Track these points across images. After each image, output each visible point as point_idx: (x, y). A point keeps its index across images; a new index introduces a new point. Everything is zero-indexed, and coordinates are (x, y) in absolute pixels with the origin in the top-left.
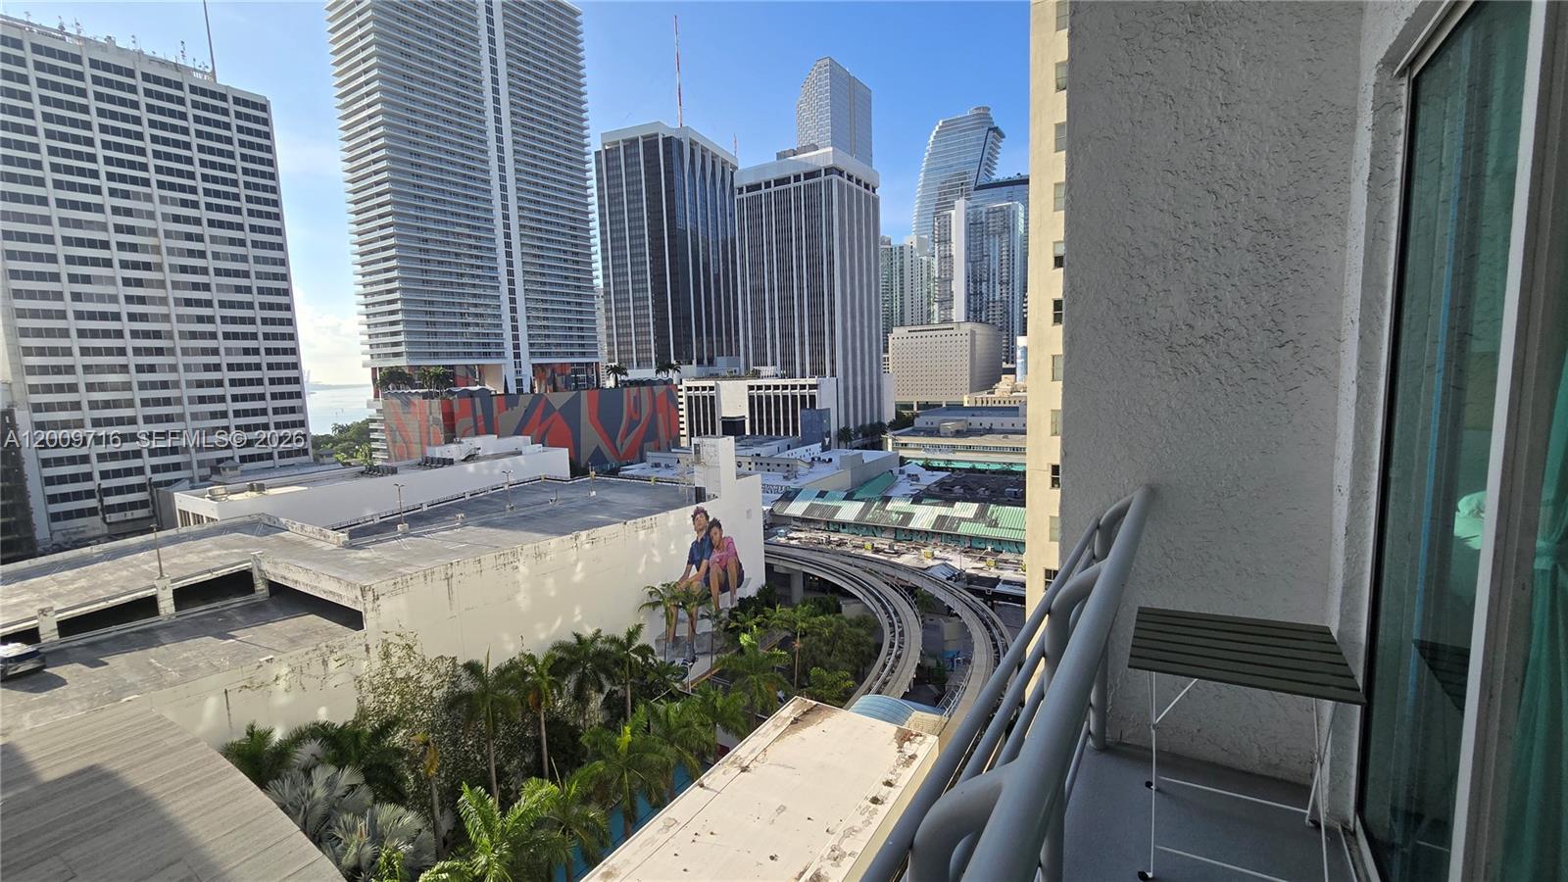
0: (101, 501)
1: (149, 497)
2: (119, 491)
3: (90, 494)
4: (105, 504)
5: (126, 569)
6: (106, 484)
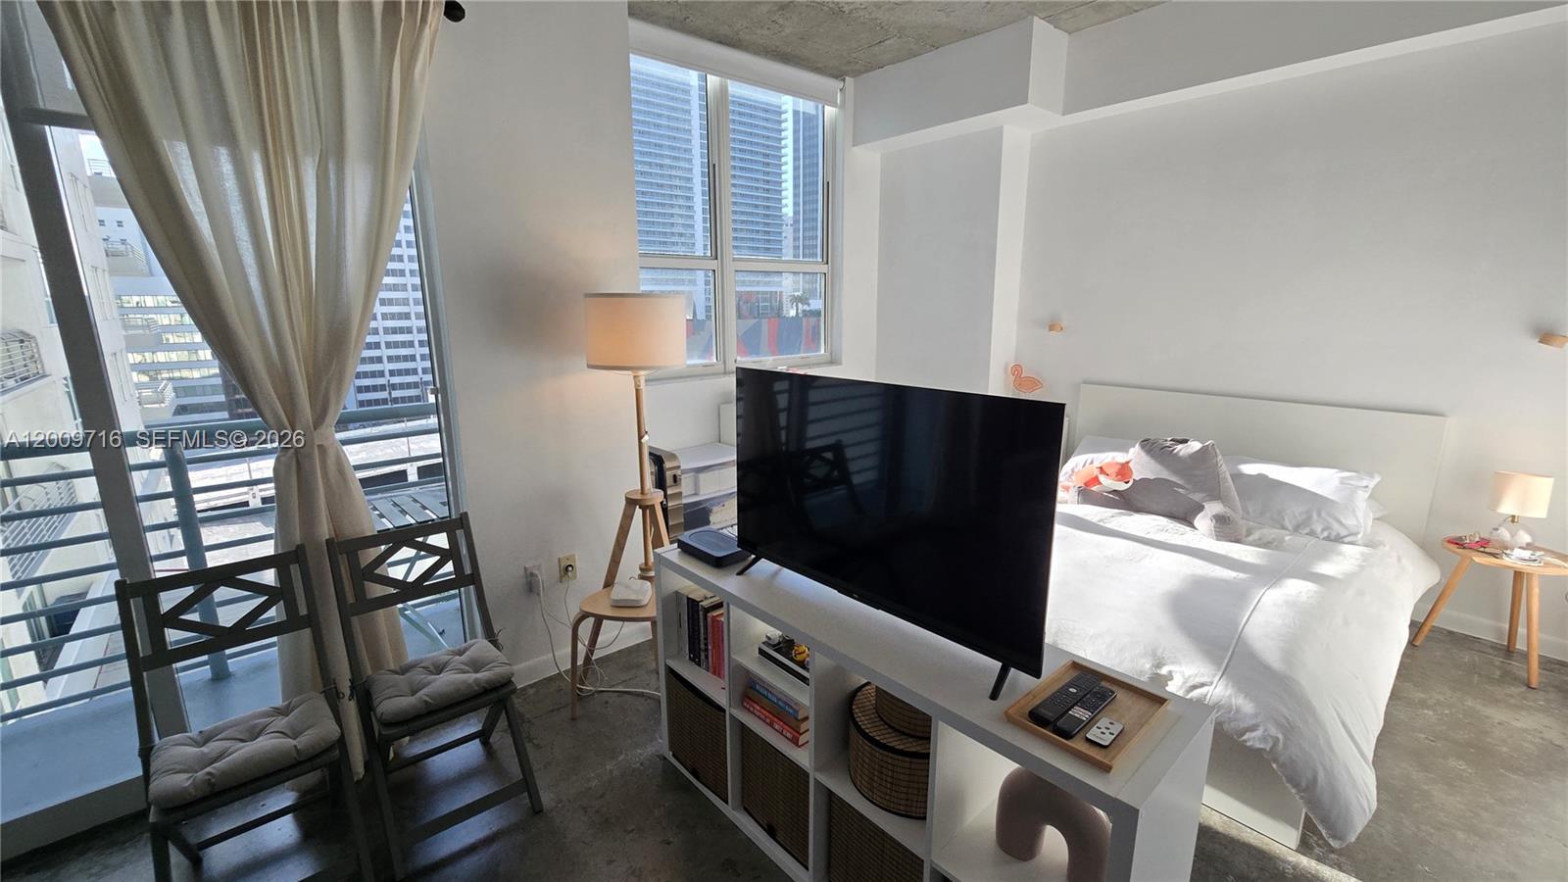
0: (390, 394)
1: (420, 393)
2: (402, 386)
3: (383, 388)
4: (393, 396)
5: (391, 448)
6: (396, 380)
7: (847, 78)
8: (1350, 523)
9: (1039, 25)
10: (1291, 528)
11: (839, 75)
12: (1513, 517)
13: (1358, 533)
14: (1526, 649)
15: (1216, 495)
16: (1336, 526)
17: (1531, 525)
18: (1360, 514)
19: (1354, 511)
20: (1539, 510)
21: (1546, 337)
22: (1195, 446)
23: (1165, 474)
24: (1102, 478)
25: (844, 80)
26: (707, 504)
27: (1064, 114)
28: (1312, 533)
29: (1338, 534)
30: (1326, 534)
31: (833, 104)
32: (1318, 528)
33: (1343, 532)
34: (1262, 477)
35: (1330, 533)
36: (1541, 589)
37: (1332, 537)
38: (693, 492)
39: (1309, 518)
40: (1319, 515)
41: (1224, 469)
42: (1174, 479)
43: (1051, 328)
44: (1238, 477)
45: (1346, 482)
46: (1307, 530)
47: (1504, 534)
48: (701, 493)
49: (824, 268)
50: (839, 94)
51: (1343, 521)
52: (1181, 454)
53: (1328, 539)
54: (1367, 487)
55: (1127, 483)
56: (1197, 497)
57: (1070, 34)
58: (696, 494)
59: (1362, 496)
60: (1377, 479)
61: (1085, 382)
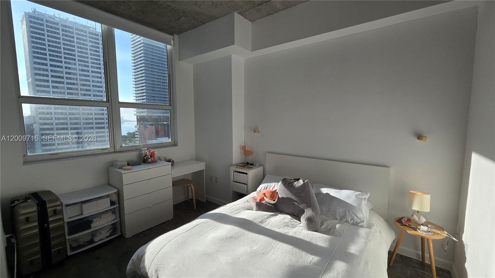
7: (175, 35)
8: (361, 216)
9: (237, 15)
10: (339, 219)
11: (171, 34)
12: (418, 211)
13: (364, 221)
14: (430, 264)
15: (310, 205)
16: (355, 218)
17: (425, 214)
18: (364, 212)
19: (362, 211)
20: (427, 209)
21: (420, 137)
22: (301, 182)
23: (290, 195)
24: (265, 198)
25: (173, 36)
26: (89, 219)
27: (252, 52)
28: (347, 221)
29: (357, 222)
30: (352, 222)
31: (170, 44)
32: (349, 219)
33: (359, 221)
34: (327, 194)
35: (353, 222)
36: (432, 244)
37: (355, 224)
38: (80, 213)
39: (345, 214)
40: (349, 213)
41: (313, 192)
42: (293, 198)
43: (255, 131)
44: (319, 194)
45: (359, 197)
46: (345, 220)
47: (416, 217)
48: (84, 214)
49: (170, 108)
50: (172, 40)
51: (358, 215)
52: (296, 186)
53: (353, 224)
54: (365, 199)
55: (274, 201)
56: (302, 206)
57: (252, 22)
58: (82, 214)
59: (364, 203)
60: (369, 195)
61: (268, 152)
